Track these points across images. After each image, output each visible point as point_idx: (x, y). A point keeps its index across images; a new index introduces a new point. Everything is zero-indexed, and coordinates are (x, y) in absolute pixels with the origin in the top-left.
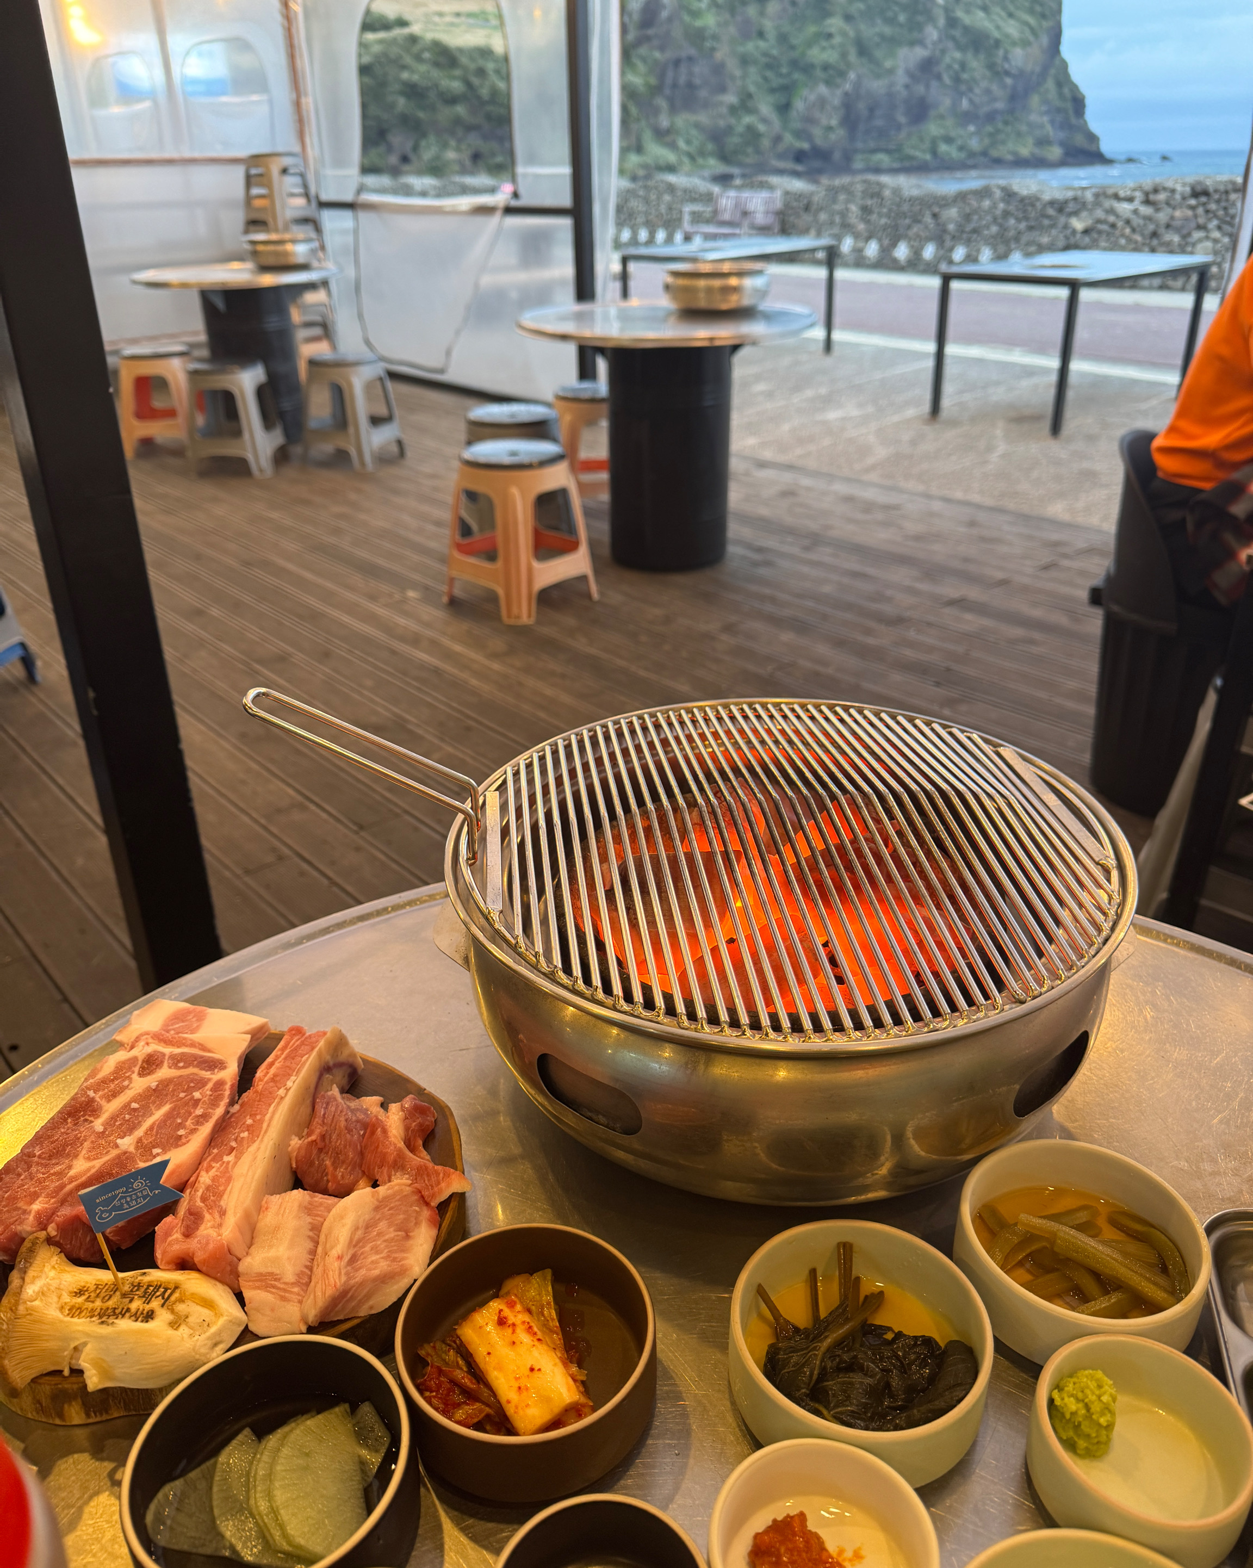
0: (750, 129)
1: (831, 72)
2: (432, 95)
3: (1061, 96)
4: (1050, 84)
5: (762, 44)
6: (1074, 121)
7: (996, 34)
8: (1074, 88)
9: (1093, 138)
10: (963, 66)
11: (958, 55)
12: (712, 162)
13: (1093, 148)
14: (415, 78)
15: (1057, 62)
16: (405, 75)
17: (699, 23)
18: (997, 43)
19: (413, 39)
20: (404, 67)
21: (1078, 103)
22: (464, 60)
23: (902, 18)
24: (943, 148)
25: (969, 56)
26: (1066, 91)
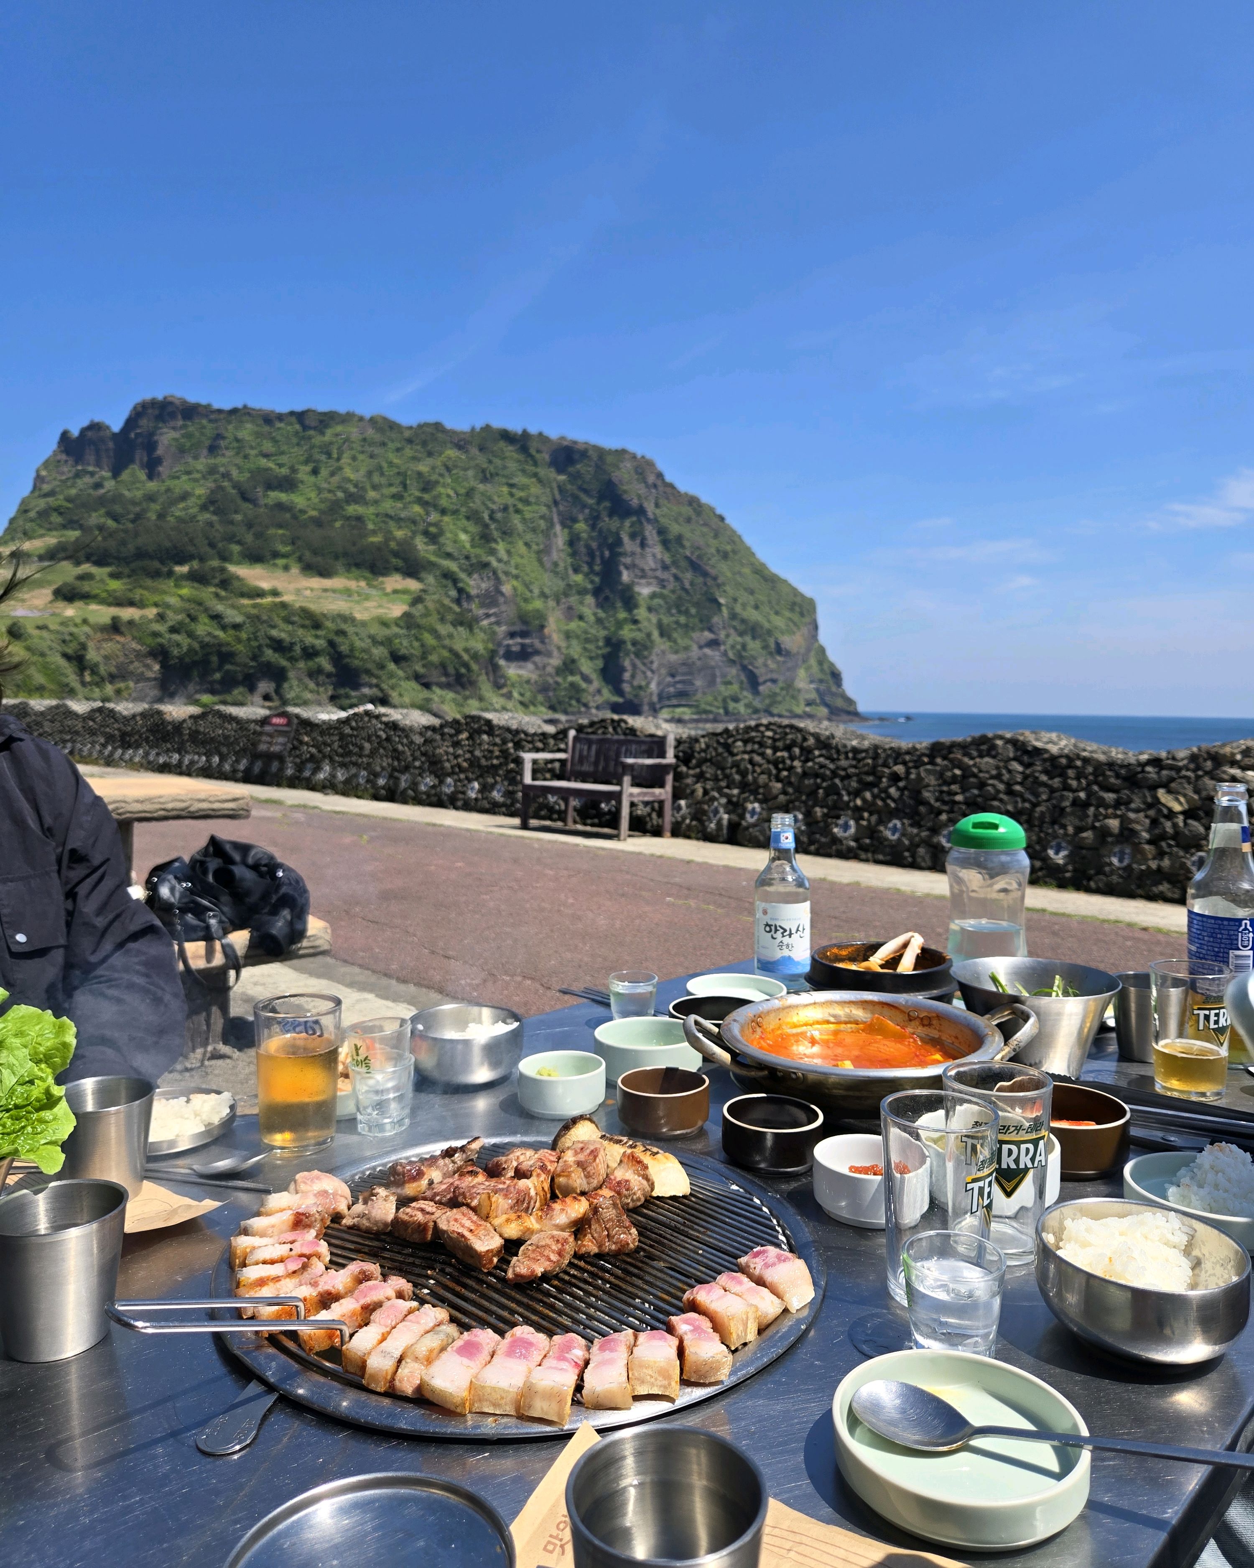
0: (573, 685)
1: (639, 647)
2: (298, 648)
3: (822, 670)
4: (813, 662)
5: (582, 624)
6: (834, 689)
7: (767, 625)
8: (832, 665)
9: (850, 702)
10: (744, 646)
11: (739, 639)
12: (543, 709)
13: (851, 709)
14: (283, 635)
15: (816, 645)
16: (274, 633)
17: (530, 607)
18: (769, 632)
19: (284, 605)
20: (274, 627)
21: (836, 676)
22: (329, 624)
23: (693, 611)
24: (732, 705)
25: (748, 639)
26: (826, 666)
